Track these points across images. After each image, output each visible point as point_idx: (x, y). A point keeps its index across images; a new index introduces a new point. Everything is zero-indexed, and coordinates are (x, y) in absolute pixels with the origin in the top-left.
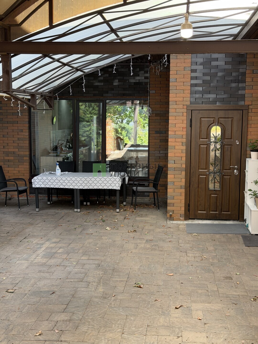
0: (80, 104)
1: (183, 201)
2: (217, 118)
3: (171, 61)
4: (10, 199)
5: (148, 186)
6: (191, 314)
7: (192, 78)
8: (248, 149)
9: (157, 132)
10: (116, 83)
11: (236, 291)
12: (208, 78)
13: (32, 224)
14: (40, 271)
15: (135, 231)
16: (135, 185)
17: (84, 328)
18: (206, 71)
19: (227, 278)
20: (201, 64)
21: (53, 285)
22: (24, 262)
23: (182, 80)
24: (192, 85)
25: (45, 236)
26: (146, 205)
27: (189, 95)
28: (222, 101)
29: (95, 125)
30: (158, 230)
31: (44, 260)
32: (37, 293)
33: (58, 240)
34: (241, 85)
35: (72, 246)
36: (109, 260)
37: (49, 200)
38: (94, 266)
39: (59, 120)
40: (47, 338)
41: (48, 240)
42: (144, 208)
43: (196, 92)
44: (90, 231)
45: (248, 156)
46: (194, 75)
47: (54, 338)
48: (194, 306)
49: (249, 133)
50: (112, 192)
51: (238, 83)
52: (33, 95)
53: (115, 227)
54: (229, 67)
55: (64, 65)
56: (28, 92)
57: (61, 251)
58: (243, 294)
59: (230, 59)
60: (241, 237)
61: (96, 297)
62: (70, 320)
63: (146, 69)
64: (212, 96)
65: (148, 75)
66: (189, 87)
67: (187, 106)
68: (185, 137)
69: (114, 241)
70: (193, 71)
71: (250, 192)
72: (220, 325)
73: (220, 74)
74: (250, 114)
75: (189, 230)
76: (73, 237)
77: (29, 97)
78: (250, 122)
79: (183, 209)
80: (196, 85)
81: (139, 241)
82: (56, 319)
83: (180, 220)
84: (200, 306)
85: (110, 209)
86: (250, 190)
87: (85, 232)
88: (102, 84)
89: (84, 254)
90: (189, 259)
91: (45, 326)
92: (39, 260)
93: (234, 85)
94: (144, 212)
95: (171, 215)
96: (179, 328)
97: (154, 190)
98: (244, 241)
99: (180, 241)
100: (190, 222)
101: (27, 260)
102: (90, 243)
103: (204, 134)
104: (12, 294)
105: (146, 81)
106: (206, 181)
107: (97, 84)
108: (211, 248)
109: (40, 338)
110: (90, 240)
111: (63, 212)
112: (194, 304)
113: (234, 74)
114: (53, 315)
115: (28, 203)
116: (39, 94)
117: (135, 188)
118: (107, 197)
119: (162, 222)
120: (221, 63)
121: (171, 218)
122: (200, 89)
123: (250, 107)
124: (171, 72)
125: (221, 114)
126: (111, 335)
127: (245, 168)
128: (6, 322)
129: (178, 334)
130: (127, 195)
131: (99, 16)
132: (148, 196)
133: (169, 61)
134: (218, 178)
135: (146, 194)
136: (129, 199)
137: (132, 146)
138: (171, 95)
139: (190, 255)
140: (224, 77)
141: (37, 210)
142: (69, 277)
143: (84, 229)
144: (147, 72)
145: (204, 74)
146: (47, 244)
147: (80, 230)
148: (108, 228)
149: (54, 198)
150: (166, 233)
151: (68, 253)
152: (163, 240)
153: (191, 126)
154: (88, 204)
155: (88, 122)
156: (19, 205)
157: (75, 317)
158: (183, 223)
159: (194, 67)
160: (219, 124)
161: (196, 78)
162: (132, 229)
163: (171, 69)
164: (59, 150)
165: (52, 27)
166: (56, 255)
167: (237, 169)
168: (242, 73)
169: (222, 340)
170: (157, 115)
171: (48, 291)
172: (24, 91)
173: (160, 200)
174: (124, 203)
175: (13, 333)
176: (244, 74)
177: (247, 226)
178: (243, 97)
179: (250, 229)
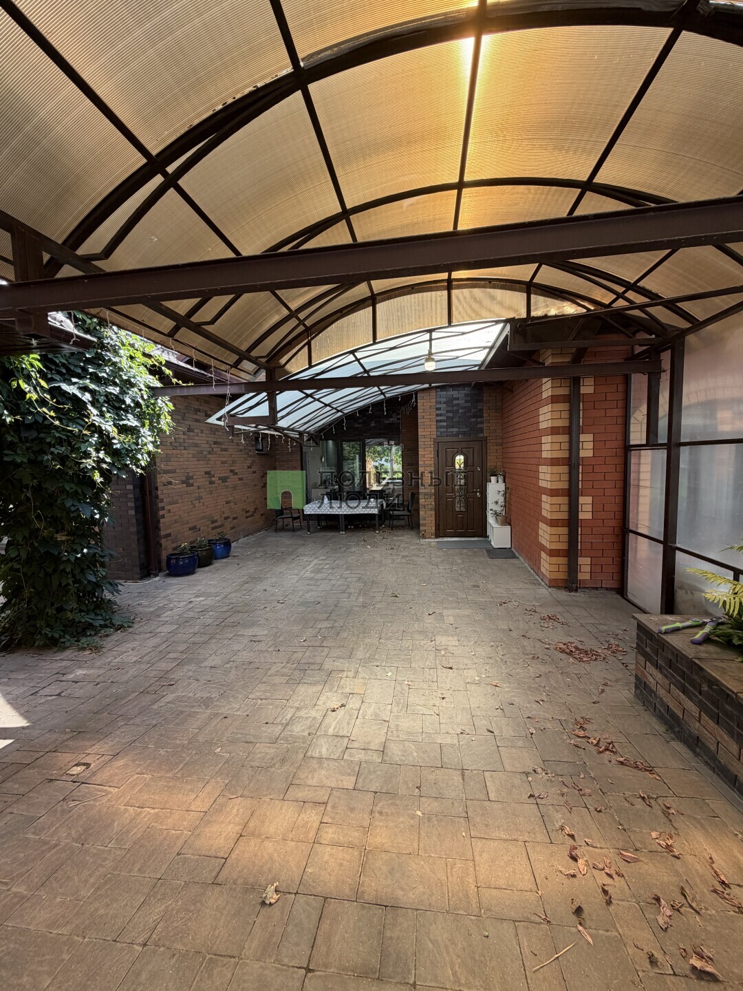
0: (344, 443)
1: (434, 522)
2: (460, 449)
3: (419, 401)
4: (287, 526)
5: (403, 510)
6: (443, 620)
7: (437, 415)
8: (488, 474)
9: (409, 465)
10: (373, 424)
11: (483, 598)
12: (451, 415)
13: (304, 545)
14: (308, 585)
15: (392, 549)
16: (391, 510)
17: (344, 635)
18: (449, 409)
19: (474, 586)
20: (444, 403)
21: (318, 597)
22: (294, 576)
23: (429, 417)
24: (437, 421)
25: (314, 554)
26: (403, 527)
27: (435, 430)
28: (464, 433)
29: (358, 463)
30: (413, 547)
31: (313, 575)
32: (305, 604)
33: (325, 558)
34: (479, 420)
35: (337, 562)
36: (368, 573)
37: (319, 525)
38: (356, 579)
39: (327, 460)
40: (310, 644)
41: (316, 558)
42: (400, 529)
43: (441, 427)
44: (353, 549)
45: (488, 480)
46: (439, 412)
47: (317, 644)
48: (445, 612)
49: (488, 461)
50: (372, 516)
51: (477, 418)
52: (301, 434)
53: (374, 545)
54: (469, 405)
55: (326, 405)
56: (296, 431)
57: (327, 566)
58: (490, 600)
59: (469, 398)
60: (485, 551)
61: (357, 606)
62: (332, 627)
63: (398, 412)
64: (455, 430)
65: (400, 416)
66: (435, 423)
67: (434, 439)
68: (433, 465)
69: (374, 558)
70: (437, 409)
71: (491, 512)
72: (470, 629)
73: (461, 411)
74: (488, 444)
75: (440, 547)
76: (338, 555)
77: (298, 436)
78: (489, 451)
79: (434, 528)
80: (441, 421)
81: (395, 557)
82: (319, 626)
83: (431, 538)
84: (451, 612)
85: (371, 531)
86: (491, 510)
87: (348, 550)
88: (361, 425)
89: (347, 569)
90: (440, 571)
91: (310, 632)
92: (308, 574)
93: (473, 420)
94: (400, 532)
95: (423, 534)
96: (432, 633)
97: (408, 514)
98: (488, 554)
99: (432, 556)
100: (440, 539)
101: (297, 575)
102: (352, 560)
103: (449, 463)
104: (282, 605)
105: (398, 421)
106: (453, 503)
107: (357, 426)
108: (460, 561)
109: (305, 644)
110: (353, 558)
111: (330, 534)
112: (445, 611)
113: (473, 411)
114: (317, 623)
115: (301, 528)
116: (306, 433)
117: (391, 512)
118: (368, 522)
119: (416, 541)
120: (461, 402)
121: (423, 537)
122: (445, 424)
123: (489, 438)
124: (419, 411)
125: (464, 444)
126: (370, 640)
127: (486, 491)
128: (275, 630)
129: (431, 638)
130: (386, 519)
131: (351, 355)
132: (404, 519)
133: (416, 402)
134: (463, 500)
135: (401, 517)
136: (387, 522)
137: (390, 479)
138: (419, 430)
139: (441, 568)
140: (465, 413)
141: (309, 533)
142: (333, 589)
143: (348, 548)
144: (398, 414)
145: (447, 412)
146: (316, 561)
147: (345, 548)
148: (368, 547)
149: (323, 524)
150: (419, 550)
151: (333, 569)
152: (417, 556)
153: (438, 456)
154: (352, 527)
155: (352, 460)
156: (294, 530)
157: (337, 624)
158: (434, 541)
159: (438, 406)
160: (462, 453)
161: (441, 415)
162: (389, 547)
163: (419, 407)
164: (327, 483)
165: (311, 366)
166: (322, 570)
167: (479, 492)
168: (480, 409)
169: (472, 643)
170: (408, 450)
171: (314, 602)
172: (293, 430)
173: (413, 522)
174: (383, 526)
175: (281, 639)
176: (481, 411)
177: (490, 541)
178: (481, 430)
179: (492, 543)
